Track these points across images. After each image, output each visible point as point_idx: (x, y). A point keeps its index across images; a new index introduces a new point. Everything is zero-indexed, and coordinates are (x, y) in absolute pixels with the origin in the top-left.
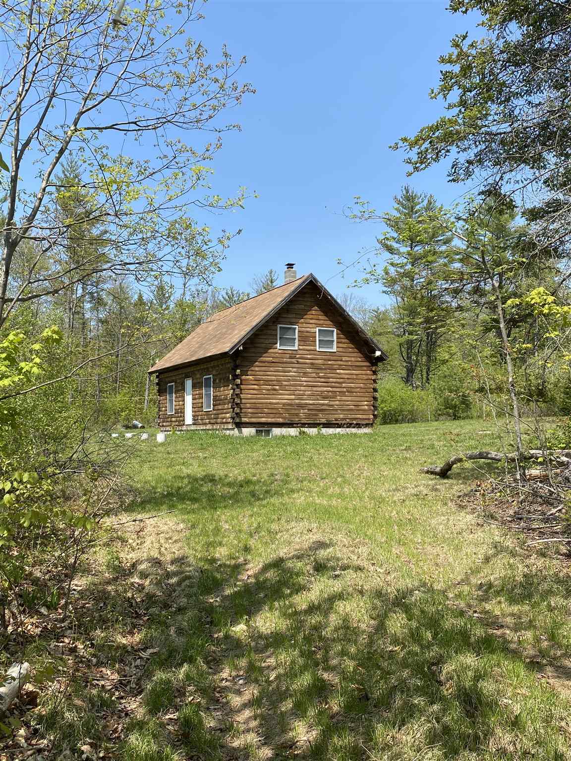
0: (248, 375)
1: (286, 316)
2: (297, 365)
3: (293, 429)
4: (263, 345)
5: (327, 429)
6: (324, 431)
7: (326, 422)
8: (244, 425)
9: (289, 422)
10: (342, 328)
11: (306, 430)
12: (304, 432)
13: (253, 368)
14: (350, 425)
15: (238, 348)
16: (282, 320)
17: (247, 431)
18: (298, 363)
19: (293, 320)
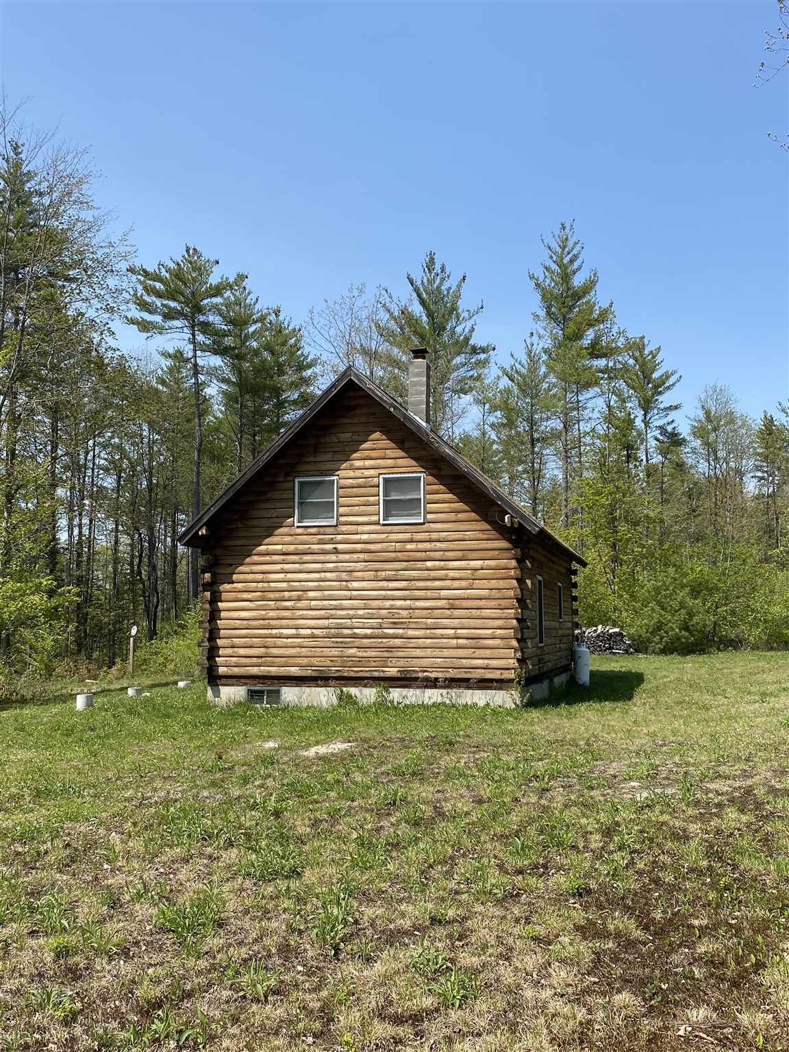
0: (233, 583)
1: (312, 459)
2: (333, 557)
3: (323, 691)
4: (264, 523)
5: (404, 691)
6: (396, 694)
7: (399, 675)
8: (224, 681)
9: (314, 674)
10: (440, 469)
11: (353, 691)
12: (350, 696)
13: (241, 568)
14: (453, 683)
15: (197, 532)
16: (306, 467)
17: (231, 694)
18: (336, 551)
19: (329, 466)
